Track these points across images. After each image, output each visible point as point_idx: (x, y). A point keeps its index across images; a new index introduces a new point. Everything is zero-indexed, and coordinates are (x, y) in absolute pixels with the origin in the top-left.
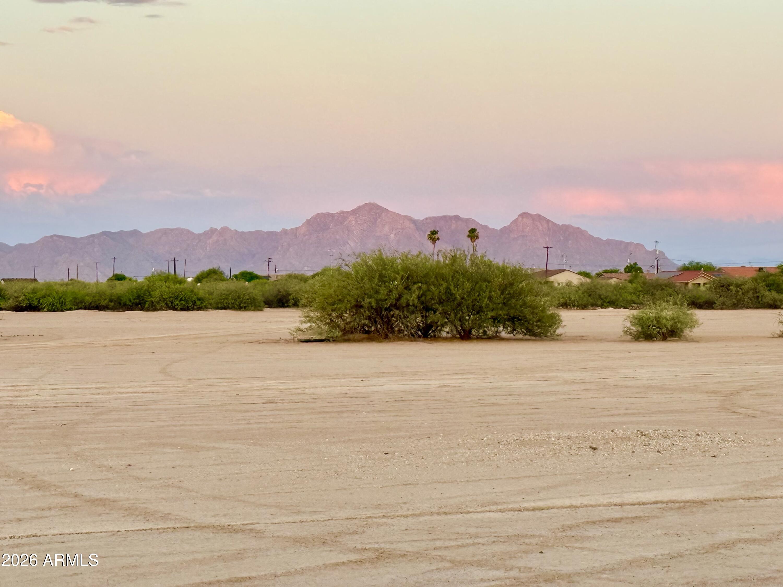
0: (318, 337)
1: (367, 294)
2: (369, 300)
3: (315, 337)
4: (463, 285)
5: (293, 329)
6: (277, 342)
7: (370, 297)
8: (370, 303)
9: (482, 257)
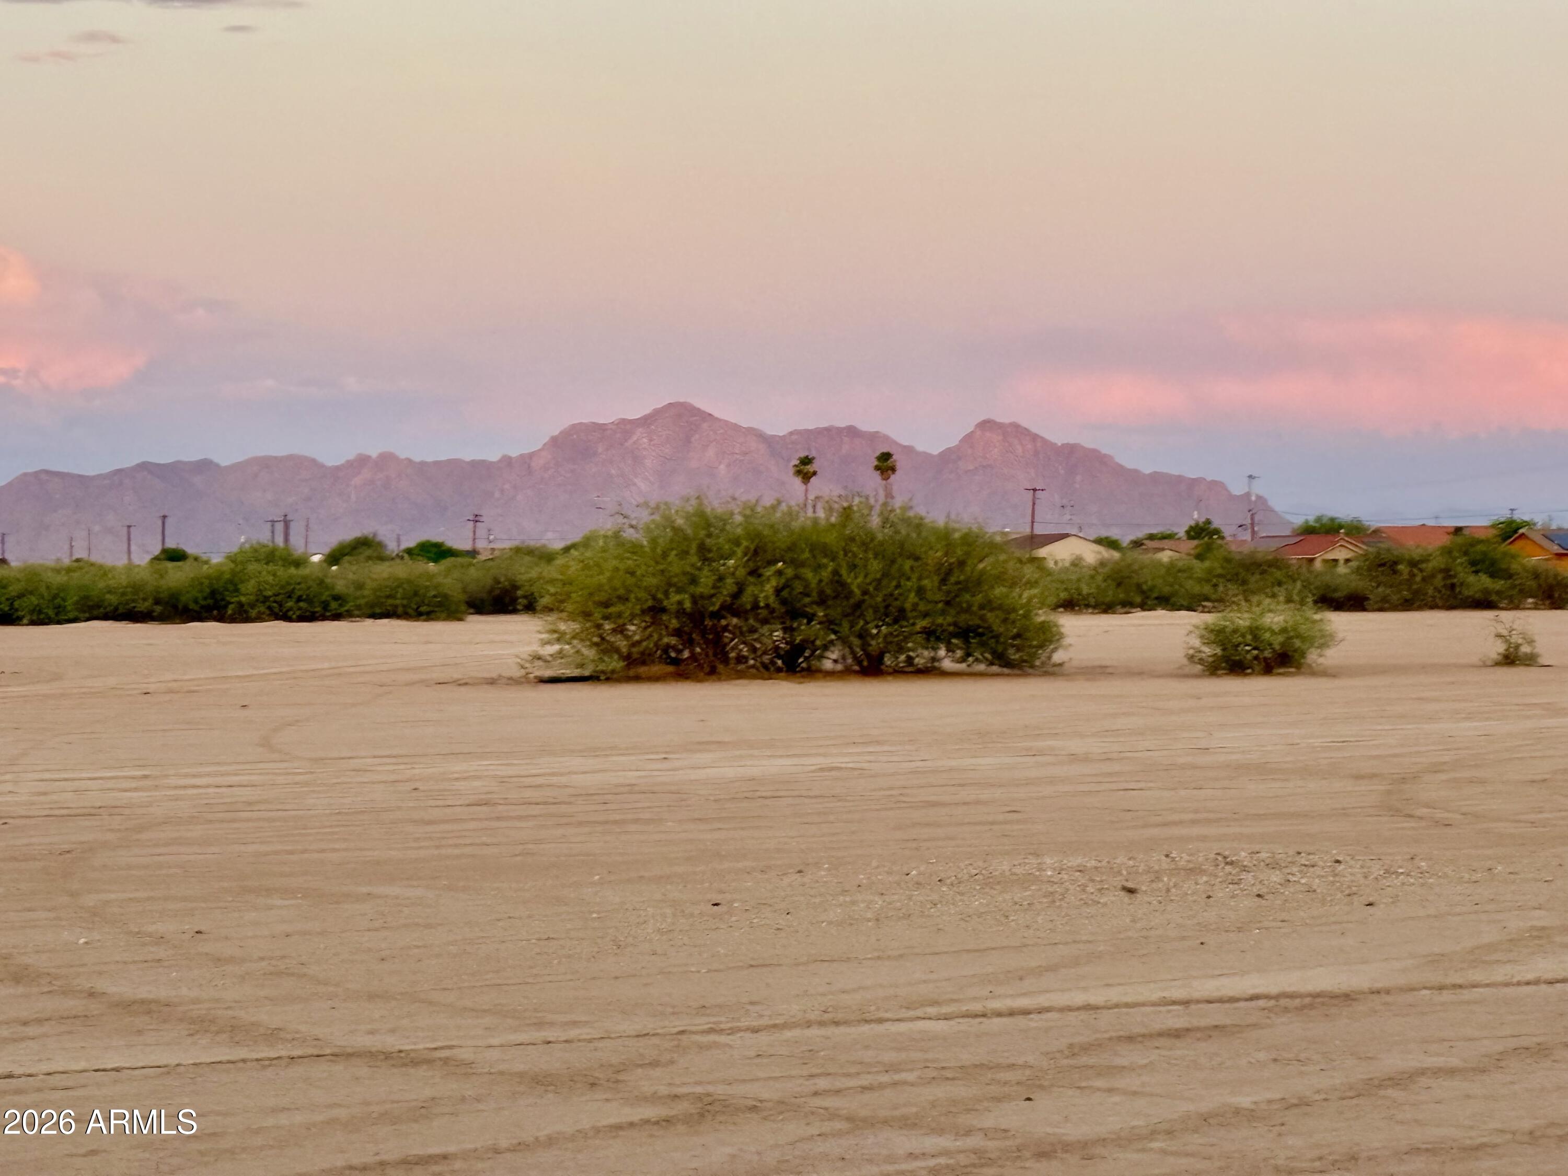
0: (576, 672)
1: (675, 585)
2: (678, 597)
3: (569, 672)
4: (865, 566)
5: (523, 656)
6: (492, 682)
7: (680, 590)
8: (680, 603)
9: (906, 508)
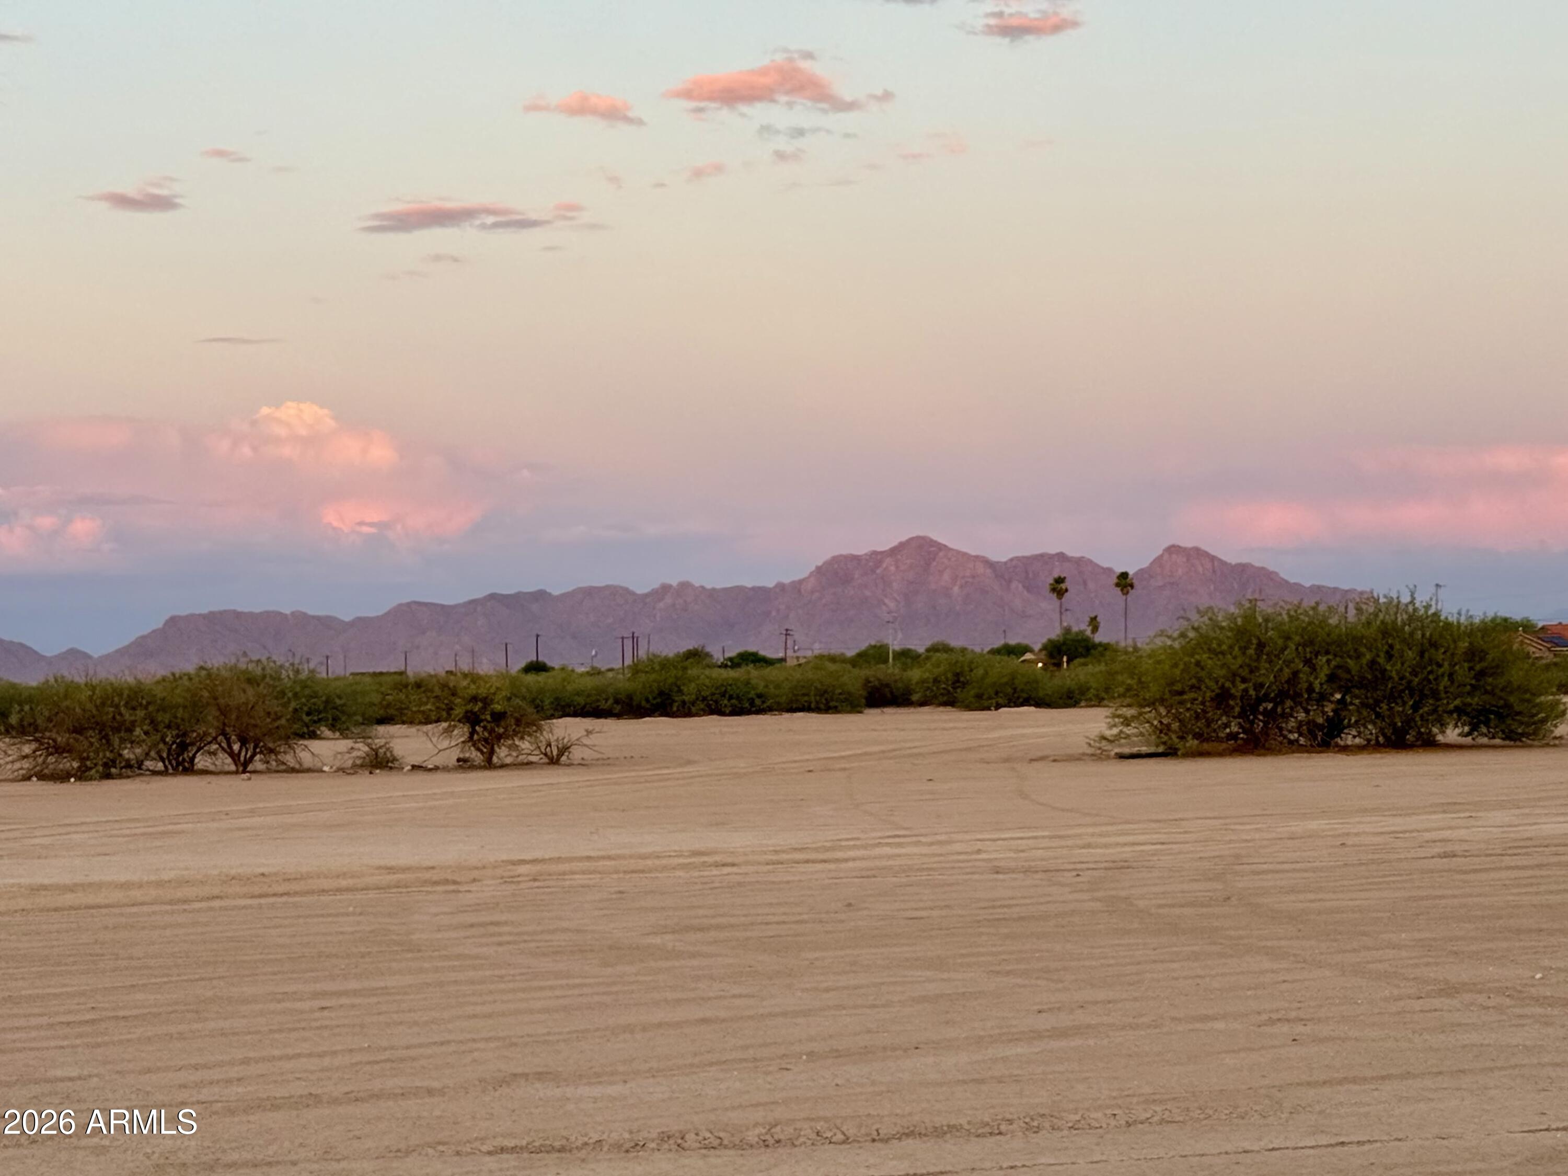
1: (1239, 676)
2: (1243, 686)
4: (1402, 657)
5: (1092, 737)
6: (1042, 758)
7: (1244, 680)
8: (1246, 690)
